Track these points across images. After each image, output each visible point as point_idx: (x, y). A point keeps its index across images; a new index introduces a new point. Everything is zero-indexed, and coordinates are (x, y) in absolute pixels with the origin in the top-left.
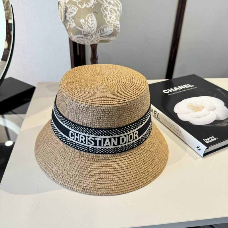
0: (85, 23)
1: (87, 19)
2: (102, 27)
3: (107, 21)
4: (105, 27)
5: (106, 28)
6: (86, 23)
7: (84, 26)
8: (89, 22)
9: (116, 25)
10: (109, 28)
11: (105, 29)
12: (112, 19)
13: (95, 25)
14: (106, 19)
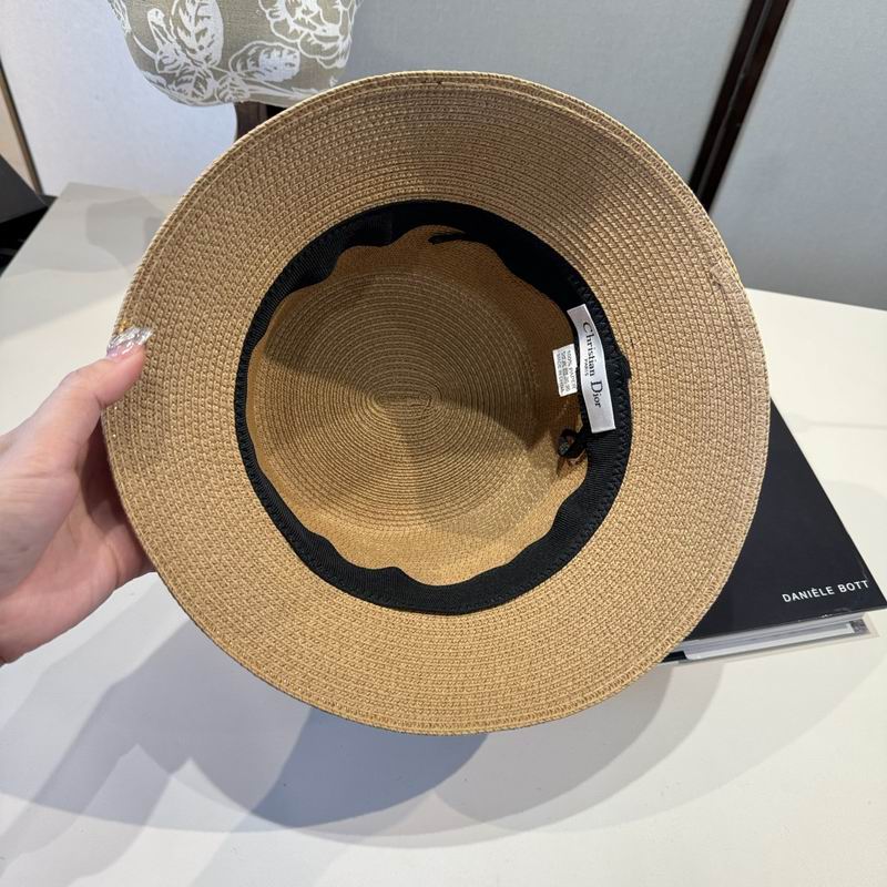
0: (164, 26)
1: (177, 12)
2: (250, 47)
3: (272, 21)
4: (264, 46)
5: (269, 53)
6: (169, 29)
7: (163, 43)
8: (183, 28)
9: (316, 41)
10: (281, 56)
11: (263, 57)
12: (299, 14)
13: (213, 36)
14: (271, 14)
